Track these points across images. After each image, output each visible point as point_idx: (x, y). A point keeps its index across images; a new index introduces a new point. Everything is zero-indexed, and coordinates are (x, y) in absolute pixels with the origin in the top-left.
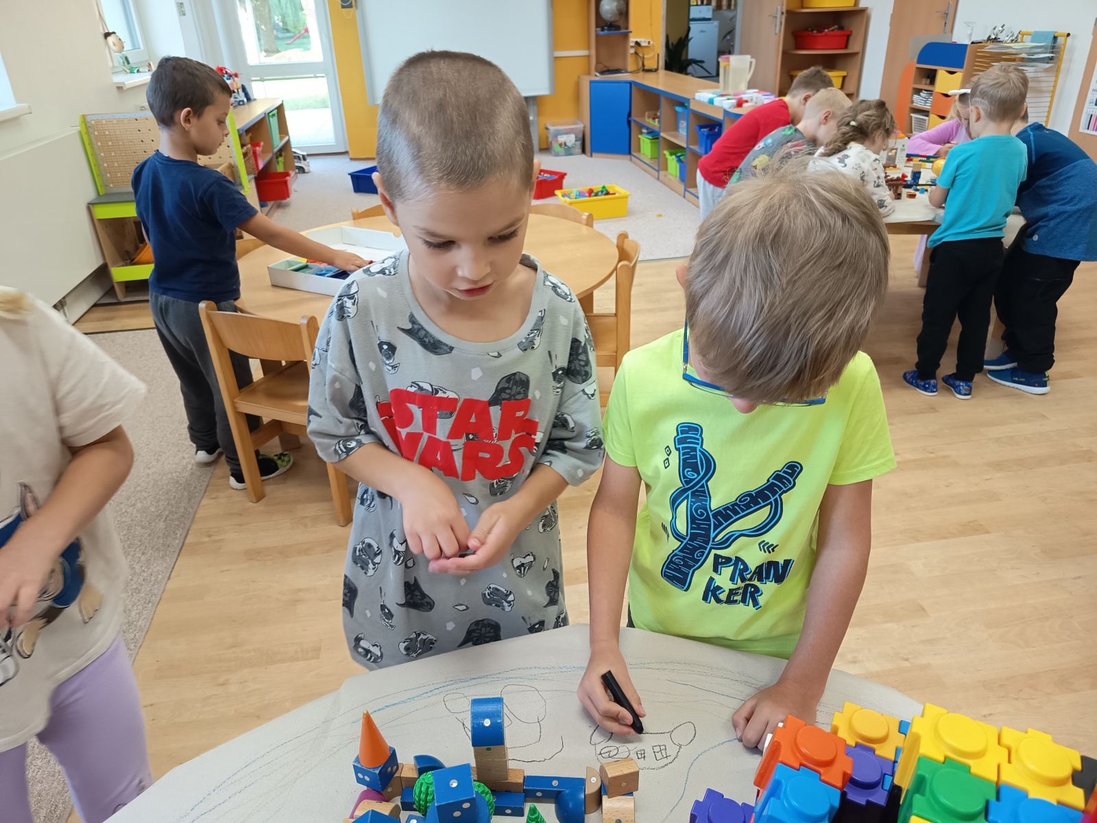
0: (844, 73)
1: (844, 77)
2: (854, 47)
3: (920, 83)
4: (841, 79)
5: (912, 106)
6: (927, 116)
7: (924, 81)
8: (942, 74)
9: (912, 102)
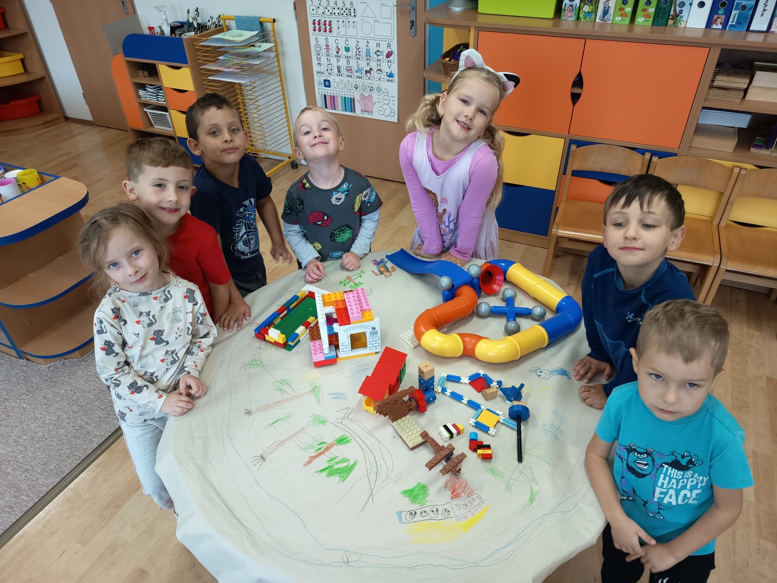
0: (21, 56)
1: (22, 60)
2: (18, 27)
3: (138, 76)
4: (20, 63)
5: (139, 100)
6: (167, 112)
7: (140, 73)
8: (163, 69)
9: (140, 97)
